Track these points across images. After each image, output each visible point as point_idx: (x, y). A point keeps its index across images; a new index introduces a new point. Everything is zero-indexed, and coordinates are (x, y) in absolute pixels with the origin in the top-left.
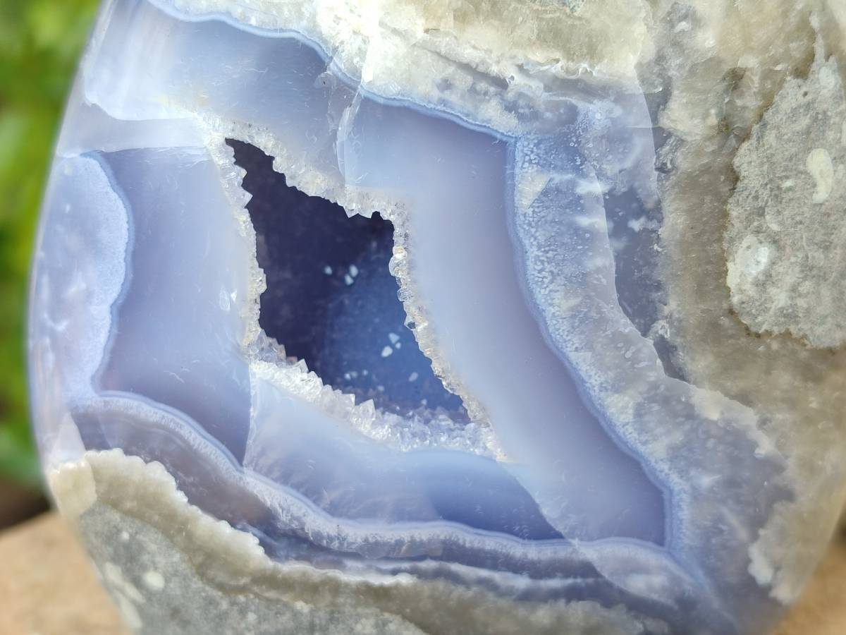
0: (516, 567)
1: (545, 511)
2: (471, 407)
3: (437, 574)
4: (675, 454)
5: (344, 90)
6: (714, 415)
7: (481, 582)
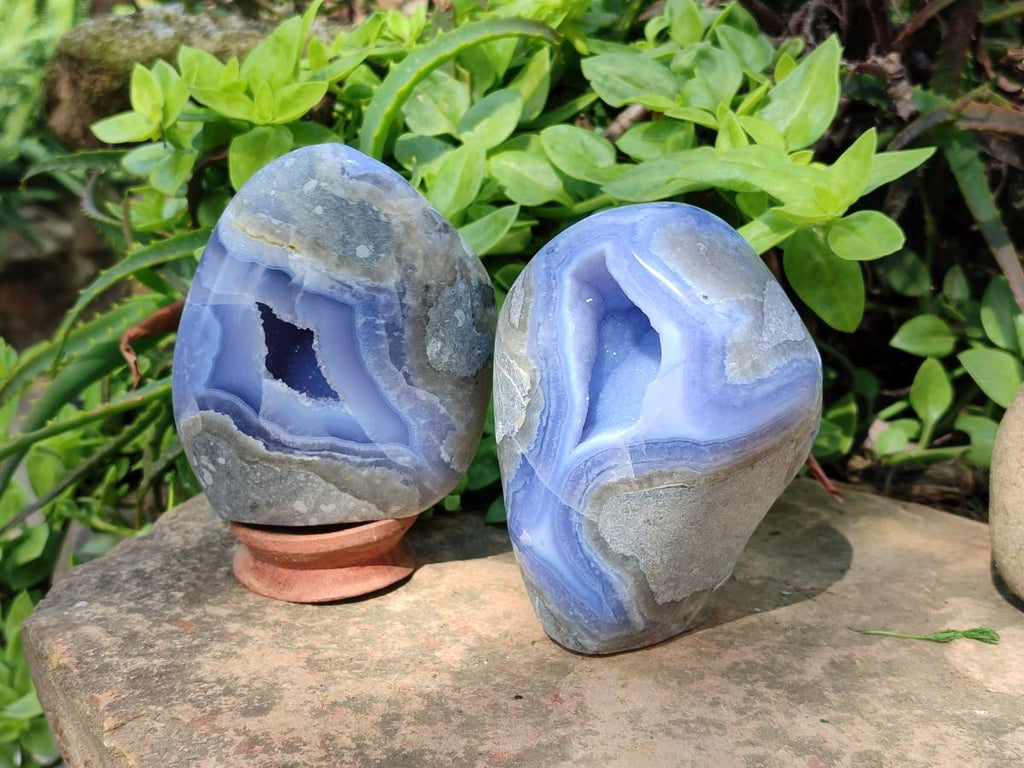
0: (356, 453)
1: (367, 433)
2: (341, 396)
3: (328, 456)
4: (411, 412)
5: (298, 288)
6: (424, 399)
7: (344, 459)
